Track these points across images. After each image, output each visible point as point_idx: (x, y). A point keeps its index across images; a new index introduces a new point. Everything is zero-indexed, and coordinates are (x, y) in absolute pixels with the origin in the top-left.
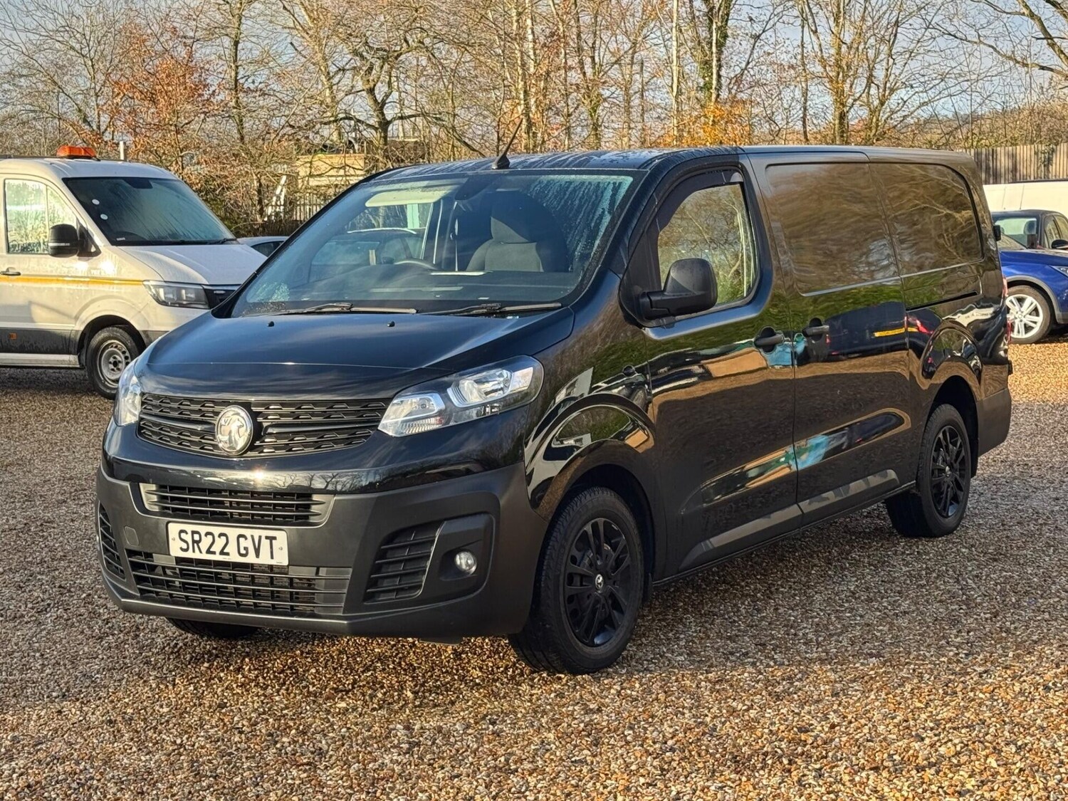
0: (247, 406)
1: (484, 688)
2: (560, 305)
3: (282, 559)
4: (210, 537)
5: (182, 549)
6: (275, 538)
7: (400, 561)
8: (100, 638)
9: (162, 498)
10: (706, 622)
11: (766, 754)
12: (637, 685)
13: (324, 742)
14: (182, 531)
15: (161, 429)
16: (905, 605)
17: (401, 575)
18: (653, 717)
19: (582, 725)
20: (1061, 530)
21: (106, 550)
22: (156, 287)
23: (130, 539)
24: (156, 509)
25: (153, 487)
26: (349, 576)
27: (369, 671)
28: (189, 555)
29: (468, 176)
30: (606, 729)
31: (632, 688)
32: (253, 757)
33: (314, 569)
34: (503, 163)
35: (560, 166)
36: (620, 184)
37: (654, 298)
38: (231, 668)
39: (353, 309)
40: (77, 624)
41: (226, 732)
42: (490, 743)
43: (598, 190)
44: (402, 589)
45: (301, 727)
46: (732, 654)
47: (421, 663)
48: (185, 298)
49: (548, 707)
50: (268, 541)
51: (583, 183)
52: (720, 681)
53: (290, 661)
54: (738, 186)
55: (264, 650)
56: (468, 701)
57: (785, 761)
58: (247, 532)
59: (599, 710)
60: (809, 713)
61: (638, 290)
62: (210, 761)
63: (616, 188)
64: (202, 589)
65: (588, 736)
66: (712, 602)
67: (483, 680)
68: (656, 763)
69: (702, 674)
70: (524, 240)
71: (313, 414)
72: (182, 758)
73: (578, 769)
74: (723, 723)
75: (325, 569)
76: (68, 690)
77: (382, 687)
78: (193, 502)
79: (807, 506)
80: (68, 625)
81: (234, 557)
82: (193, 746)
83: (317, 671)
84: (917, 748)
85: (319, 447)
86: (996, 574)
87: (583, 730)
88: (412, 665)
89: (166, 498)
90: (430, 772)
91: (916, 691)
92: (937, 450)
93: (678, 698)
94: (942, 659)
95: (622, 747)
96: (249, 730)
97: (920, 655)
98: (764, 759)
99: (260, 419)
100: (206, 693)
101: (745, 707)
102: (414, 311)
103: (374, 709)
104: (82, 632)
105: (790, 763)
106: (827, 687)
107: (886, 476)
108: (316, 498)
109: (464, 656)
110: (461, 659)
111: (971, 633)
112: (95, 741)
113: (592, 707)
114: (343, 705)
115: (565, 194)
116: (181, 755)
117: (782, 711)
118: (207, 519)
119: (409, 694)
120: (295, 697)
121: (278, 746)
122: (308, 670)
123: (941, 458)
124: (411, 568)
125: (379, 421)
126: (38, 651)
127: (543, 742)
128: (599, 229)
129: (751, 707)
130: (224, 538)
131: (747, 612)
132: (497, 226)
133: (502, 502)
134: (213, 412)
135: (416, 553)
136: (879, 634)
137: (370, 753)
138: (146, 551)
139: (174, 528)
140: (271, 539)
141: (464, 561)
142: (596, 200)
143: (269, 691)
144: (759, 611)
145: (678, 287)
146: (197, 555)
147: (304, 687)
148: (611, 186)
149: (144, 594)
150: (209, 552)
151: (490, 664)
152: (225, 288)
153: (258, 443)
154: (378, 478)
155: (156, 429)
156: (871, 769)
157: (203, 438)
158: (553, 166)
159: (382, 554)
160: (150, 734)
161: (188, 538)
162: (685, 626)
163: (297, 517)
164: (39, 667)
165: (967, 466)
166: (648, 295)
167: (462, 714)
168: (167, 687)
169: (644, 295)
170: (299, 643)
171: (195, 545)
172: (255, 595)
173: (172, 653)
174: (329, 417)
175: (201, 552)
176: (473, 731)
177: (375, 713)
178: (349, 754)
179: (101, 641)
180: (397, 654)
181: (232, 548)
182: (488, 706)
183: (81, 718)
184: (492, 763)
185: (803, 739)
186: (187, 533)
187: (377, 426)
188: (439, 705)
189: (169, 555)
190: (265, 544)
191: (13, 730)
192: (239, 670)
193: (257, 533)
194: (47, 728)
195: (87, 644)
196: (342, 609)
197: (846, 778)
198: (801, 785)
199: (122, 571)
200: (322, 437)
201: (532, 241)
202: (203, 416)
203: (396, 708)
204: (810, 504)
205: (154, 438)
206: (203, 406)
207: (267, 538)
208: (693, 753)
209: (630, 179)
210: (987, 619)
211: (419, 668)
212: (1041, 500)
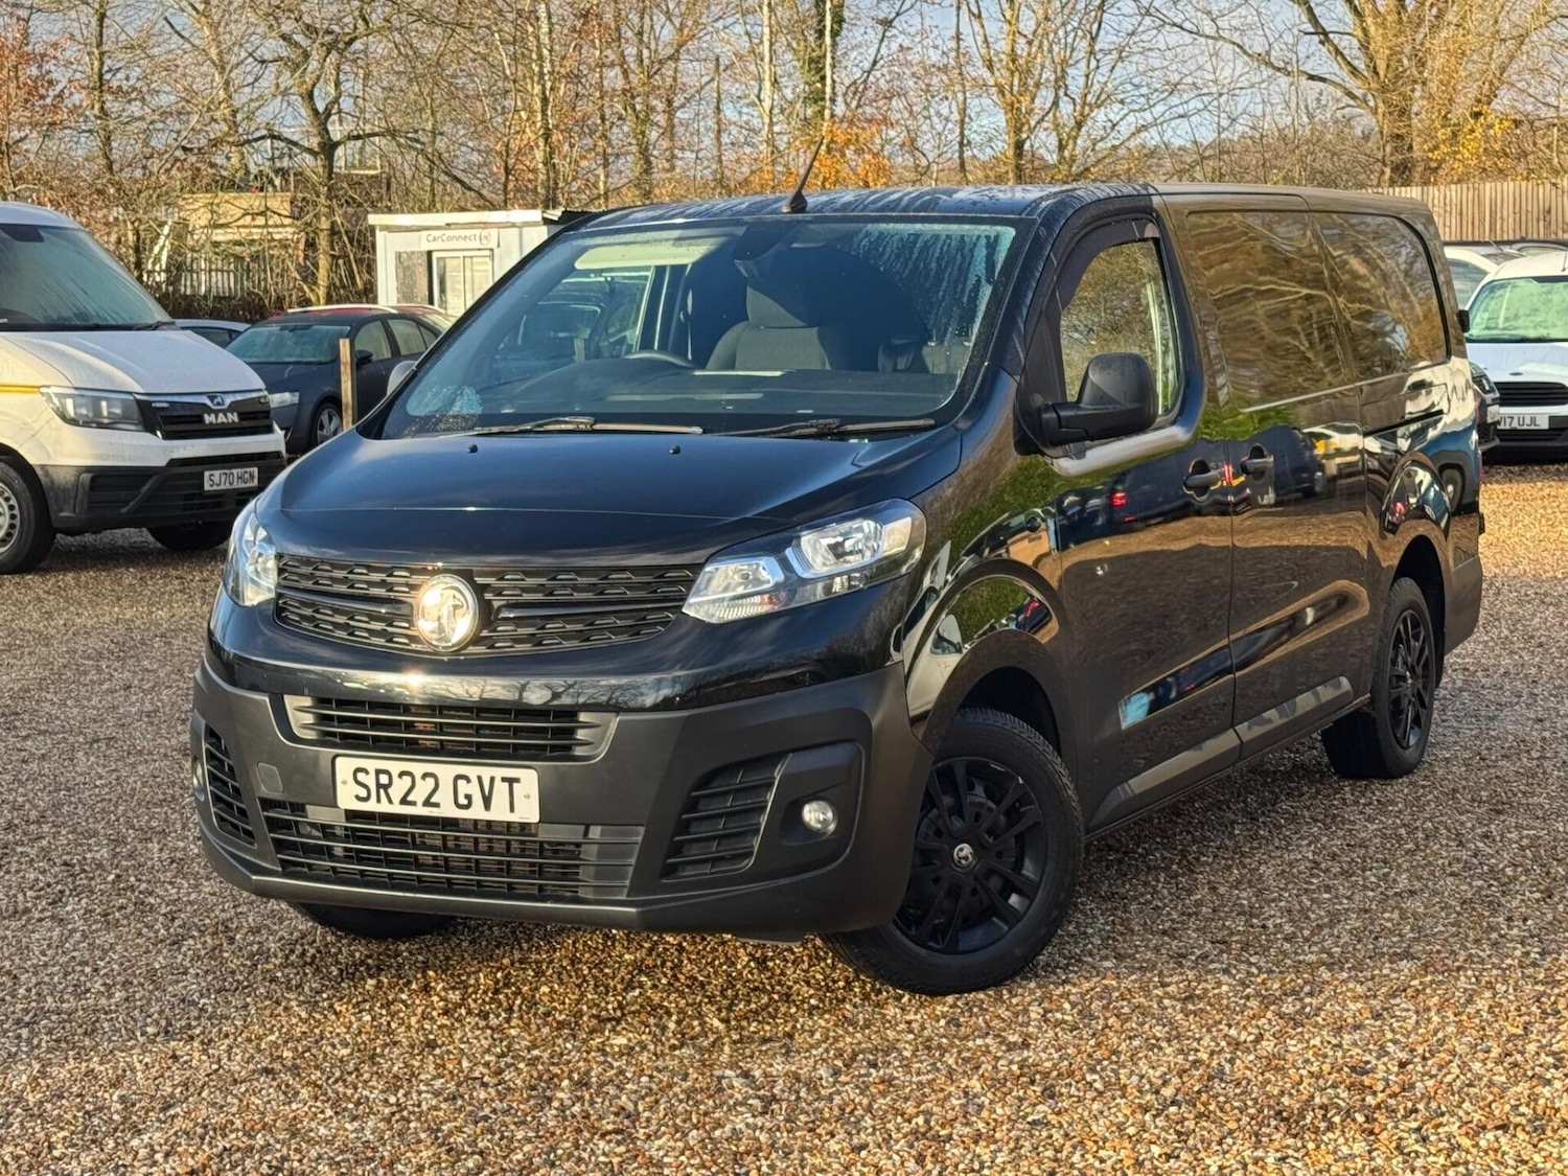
0: (467, 576)
1: (829, 1011)
2: (932, 422)
3: (528, 811)
4: (407, 780)
5: (358, 798)
6: (517, 780)
7: (720, 816)
8: (174, 943)
9: (323, 719)
10: (1116, 909)
11: (1323, 1107)
12: (1067, 1006)
13: (624, 1098)
14: (358, 770)
15: (317, 611)
16: (1403, 881)
17: (721, 837)
18: (1115, 1052)
19: (1015, 1067)
21: (217, 799)
22: (61, 396)
23: (266, 782)
24: (310, 735)
25: (307, 702)
26: (639, 839)
27: (634, 988)
28: (371, 806)
29: (746, 223)
30: (1055, 1073)
31: (1060, 1009)
32: (524, 1122)
33: (582, 828)
34: (798, 203)
35: (893, 210)
36: (997, 238)
37: (1063, 413)
38: (414, 986)
39: (598, 427)
40: (125, 922)
41: (459, 1085)
42: (884, 1097)
43: (964, 247)
44: (722, 859)
45: (576, 1076)
46: (1184, 956)
47: (709, 976)
48: (105, 413)
49: (944, 1040)
50: (506, 785)
51: (936, 237)
52: (1190, 998)
53: (499, 975)
54: (1151, 244)
55: (448, 959)
56: (812, 1033)
57: (1360, 1118)
58: (472, 771)
59: (1025, 1045)
60: (1355, 1044)
61: (1038, 400)
62: (459, 1130)
63: (992, 245)
64: (388, 860)
65: (1033, 1082)
66: (1107, 878)
67: (821, 1000)
68: (1161, 1122)
69: (1156, 987)
70: (799, 323)
71: (576, 588)
72: (412, 1125)
73: (1045, 1134)
74: (1231, 1061)
75: (599, 828)
76: (169, 1024)
77: (669, 1014)
78: (376, 724)
79: (1247, 731)
80: (109, 924)
81: (448, 810)
82: (419, 1106)
83: (552, 991)
84: (1548, 1095)
85: (588, 640)
86: (1515, 832)
87: (1022, 1075)
88: (696, 979)
89: (330, 718)
90: (816, 1141)
91: (1497, 1010)
92: (1396, 647)
93: (1142, 1025)
94: (1509, 961)
95: (1094, 1100)
96: (495, 1081)
97: (1471, 955)
98: (1324, 1116)
99: (488, 596)
100: (393, 1025)
101: (1252, 1038)
102: (698, 430)
103: (673, 1048)
104: (140, 934)
105: (1368, 1119)
106: (1359, 1005)
107: (1338, 686)
108: (583, 717)
109: (771, 964)
110: (767, 968)
111: (1529, 922)
112: (257, 1101)
113: (1013, 1038)
114: (621, 1040)
115: (911, 253)
116: (409, 1122)
117: (1312, 1042)
118: (401, 751)
119: (716, 1023)
120: (539, 1030)
121: (556, 1104)
122: (537, 989)
123: (1400, 660)
124: (735, 826)
125: (683, 599)
126: (86, 963)
127: (966, 1094)
128: (976, 306)
129: (1259, 1038)
130: (430, 782)
131: (1171, 894)
132: (756, 301)
133: (874, 723)
134: (407, 585)
135: (749, 801)
136: (1389, 925)
137: (706, 1114)
138: (293, 800)
139: (345, 766)
140: (511, 781)
141: (815, 815)
142: (963, 262)
143: (494, 1021)
144: (1190, 892)
145: (1101, 397)
146: (384, 807)
147: (547, 1014)
148: (983, 241)
149: (288, 869)
150: (404, 801)
151: (819, 976)
152: (170, 399)
153: (485, 633)
154: (678, 689)
155: (308, 612)
156: (1497, 1128)
157: (391, 625)
158: (882, 209)
159: (692, 805)
160: (341, 1090)
161: (370, 781)
162: (1085, 914)
163: (554, 748)
164: (102, 989)
165: (1431, 670)
166: (1054, 408)
167: (814, 1052)
168: (325, 1017)
169: (1047, 408)
170: (498, 947)
171: (382, 791)
172: (478, 868)
173: (306, 964)
174: (602, 593)
175: (390, 802)
176: (848, 1079)
177: (677, 1052)
178: (675, 1115)
179: (179, 948)
180: (663, 964)
181: (444, 797)
182: (848, 1040)
183: (215, 1067)
184: (906, 1127)
185: (1367, 1083)
186: (367, 772)
187: (681, 607)
188: (770, 1040)
189: (336, 806)
190: (501, 789)
191: (113, 1085)
192: (426, 989)
193: (487, 773)
194: (169, 1083)
195: (159, 952)
196: (626, 891)
197: (1466, 1142)
198: (1402, 1153)
199: (249, 834)
200: (592, 624)
201: (810, 326)
202: (391, 590)
203: (705, 1044)
204: (1249, 728)
205: (305, 624)
206: (391, 575)
207: (504, 779)
208: (1212, 1108)
209: (1011, 232)
210: (1538, 901)
211: (709, 983)
212: (1516, 722)
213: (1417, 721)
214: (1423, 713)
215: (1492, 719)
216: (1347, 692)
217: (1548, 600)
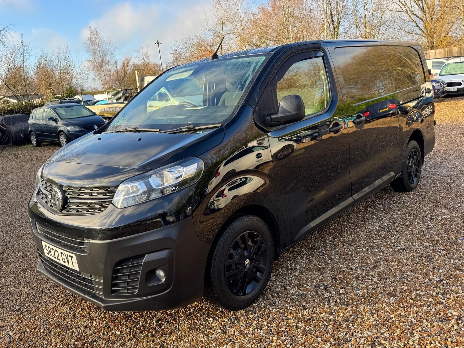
0: (61, 188)
2: (221, 125)
3: (77, 267)
4: (53, 251)
5: (47, 253)
6: (73, 257)
7: (126, 275)
14: (45, 245)
17: (128, 282)
20: (458, 186)
24: (40, 232)
26: (102, 281)
29: (200, 64)
33: (89, 275)
36: (259, 60)
37: (273, 117)
43: (249, 64)
50: (70, 258)
51: (243, 62)
54: (321, 58)
58: (63, 252)
63: (257, 63)
75: (93, 276)
79: (356, 197)
81: (62, 262)
85: (89, 211)
92: (409, 159)
99: (66, 194)
102: (158, 130)
107: (390, 175)
115: (234, 68)
123: (411, 162)
124: (132, 278)
125: (113, 198)
128: (246, 83)
130: (57, 252)
131: (330, 247)
133: (178, 242)
135: (134, 270)
139: (43, 243)
145: (283, 111)
148: (255, 62)
153: (66, 206)
158: (234, 55)
159: (116, 272)
161: (48, 249)
165: (420, 162)
166: (270, 114)
169: (267, 116)
171: (50, 253)
174: (91, 196)
175: (52, 256)
181: (60, 258)
186: (47, 247)
187: (112, 201)
193: (66, 253)
196: (103, 296)
204: (357, 195)
206: (50, 185)
207: (70, 256)
212: (445, 169)
213: (416, 176)
214: (418, 174)
215: (438, 167)
216: (393, 176)
217: (455, 129)
